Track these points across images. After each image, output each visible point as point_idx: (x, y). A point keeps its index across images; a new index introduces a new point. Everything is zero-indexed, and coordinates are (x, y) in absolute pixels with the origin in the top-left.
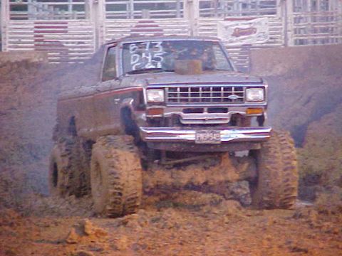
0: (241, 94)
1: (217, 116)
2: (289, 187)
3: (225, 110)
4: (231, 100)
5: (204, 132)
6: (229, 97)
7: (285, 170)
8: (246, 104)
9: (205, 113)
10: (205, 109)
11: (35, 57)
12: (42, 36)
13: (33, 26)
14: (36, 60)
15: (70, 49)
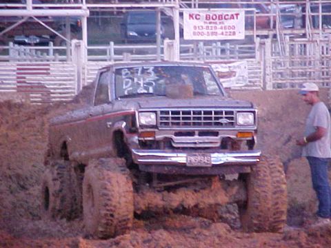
0: (232, 118)
1: (208, 139)
2: (279, 210)
3: (216, 134)
4: (221, 124)
5: (195, 155)
6: (220, 121)
7: (275, 193)
8: (237, 128)
9: (197, 137)
10: (197, 133)
11: (17, 98)
12: (24, 78)
13: (15, 69)
14: (18, 101)
15: (52, 91)
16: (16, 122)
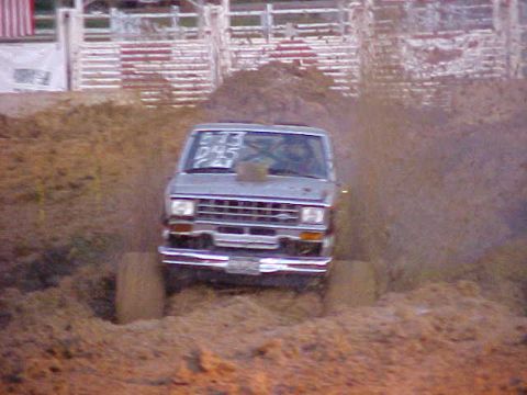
0: (294, 214)
3: (271, 232)
6: (278, 216)
8: (299, 227)
9: (246, 235)
10: (247, 230)
11: (122, 98)
12: (131, 66)
13: (118, 52)
14: (123, 103)
15: (176, 86)
16: (119, 139)
